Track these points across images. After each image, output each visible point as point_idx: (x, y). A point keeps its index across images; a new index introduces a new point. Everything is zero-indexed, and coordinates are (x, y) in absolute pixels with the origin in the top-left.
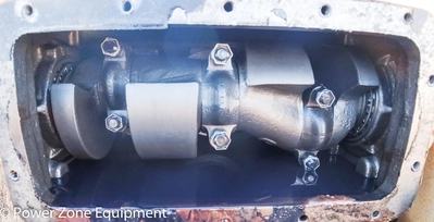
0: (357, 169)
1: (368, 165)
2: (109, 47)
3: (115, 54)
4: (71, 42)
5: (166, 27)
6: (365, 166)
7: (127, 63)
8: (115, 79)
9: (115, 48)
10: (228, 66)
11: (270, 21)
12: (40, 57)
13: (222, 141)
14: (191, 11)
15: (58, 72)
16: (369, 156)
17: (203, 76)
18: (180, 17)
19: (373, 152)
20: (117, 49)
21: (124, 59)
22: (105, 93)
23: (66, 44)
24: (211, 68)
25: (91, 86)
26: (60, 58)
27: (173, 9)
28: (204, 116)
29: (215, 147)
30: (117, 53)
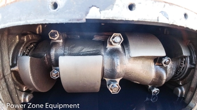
0: (174, 92)
1: (180, 91)
2: (53, 35)
3: (56, 39)
4: (38, 32)
5: (84, 21)
6: (178, 92)
7: (63, 43)
8: (55, 51)
9: (56, 35)
10: (119, 46)
11: (159, 19)
12: (17, 40)
13: (115, 89)
14: (104, 10)
15: (27, 48)
16: (180, 86)
17: (105, 51)
18: (95, 14)
19: (181, 84)
20: (57, 36)
21: (61, 41)
22: (50, 59)
23: (34, 33)
24: (109, 47)
25: (43, 55)
26: (28, 41)
27: (90, 8)
28: (105, 74)
29: (111, 91)
30: (57, 38)
